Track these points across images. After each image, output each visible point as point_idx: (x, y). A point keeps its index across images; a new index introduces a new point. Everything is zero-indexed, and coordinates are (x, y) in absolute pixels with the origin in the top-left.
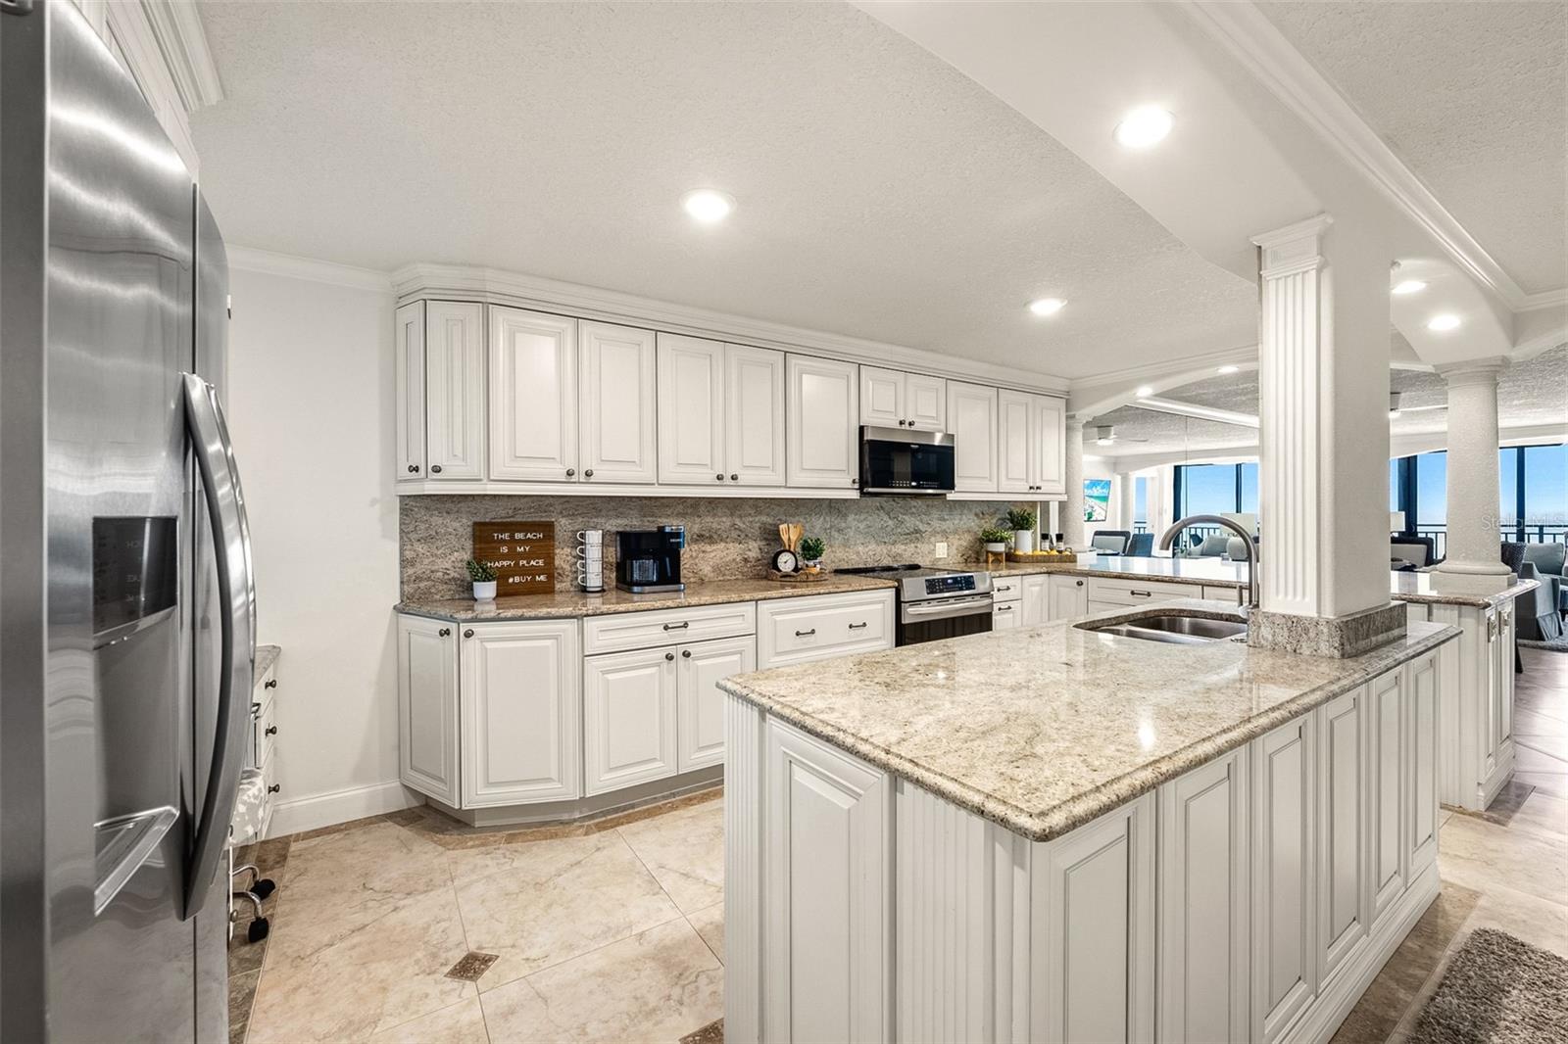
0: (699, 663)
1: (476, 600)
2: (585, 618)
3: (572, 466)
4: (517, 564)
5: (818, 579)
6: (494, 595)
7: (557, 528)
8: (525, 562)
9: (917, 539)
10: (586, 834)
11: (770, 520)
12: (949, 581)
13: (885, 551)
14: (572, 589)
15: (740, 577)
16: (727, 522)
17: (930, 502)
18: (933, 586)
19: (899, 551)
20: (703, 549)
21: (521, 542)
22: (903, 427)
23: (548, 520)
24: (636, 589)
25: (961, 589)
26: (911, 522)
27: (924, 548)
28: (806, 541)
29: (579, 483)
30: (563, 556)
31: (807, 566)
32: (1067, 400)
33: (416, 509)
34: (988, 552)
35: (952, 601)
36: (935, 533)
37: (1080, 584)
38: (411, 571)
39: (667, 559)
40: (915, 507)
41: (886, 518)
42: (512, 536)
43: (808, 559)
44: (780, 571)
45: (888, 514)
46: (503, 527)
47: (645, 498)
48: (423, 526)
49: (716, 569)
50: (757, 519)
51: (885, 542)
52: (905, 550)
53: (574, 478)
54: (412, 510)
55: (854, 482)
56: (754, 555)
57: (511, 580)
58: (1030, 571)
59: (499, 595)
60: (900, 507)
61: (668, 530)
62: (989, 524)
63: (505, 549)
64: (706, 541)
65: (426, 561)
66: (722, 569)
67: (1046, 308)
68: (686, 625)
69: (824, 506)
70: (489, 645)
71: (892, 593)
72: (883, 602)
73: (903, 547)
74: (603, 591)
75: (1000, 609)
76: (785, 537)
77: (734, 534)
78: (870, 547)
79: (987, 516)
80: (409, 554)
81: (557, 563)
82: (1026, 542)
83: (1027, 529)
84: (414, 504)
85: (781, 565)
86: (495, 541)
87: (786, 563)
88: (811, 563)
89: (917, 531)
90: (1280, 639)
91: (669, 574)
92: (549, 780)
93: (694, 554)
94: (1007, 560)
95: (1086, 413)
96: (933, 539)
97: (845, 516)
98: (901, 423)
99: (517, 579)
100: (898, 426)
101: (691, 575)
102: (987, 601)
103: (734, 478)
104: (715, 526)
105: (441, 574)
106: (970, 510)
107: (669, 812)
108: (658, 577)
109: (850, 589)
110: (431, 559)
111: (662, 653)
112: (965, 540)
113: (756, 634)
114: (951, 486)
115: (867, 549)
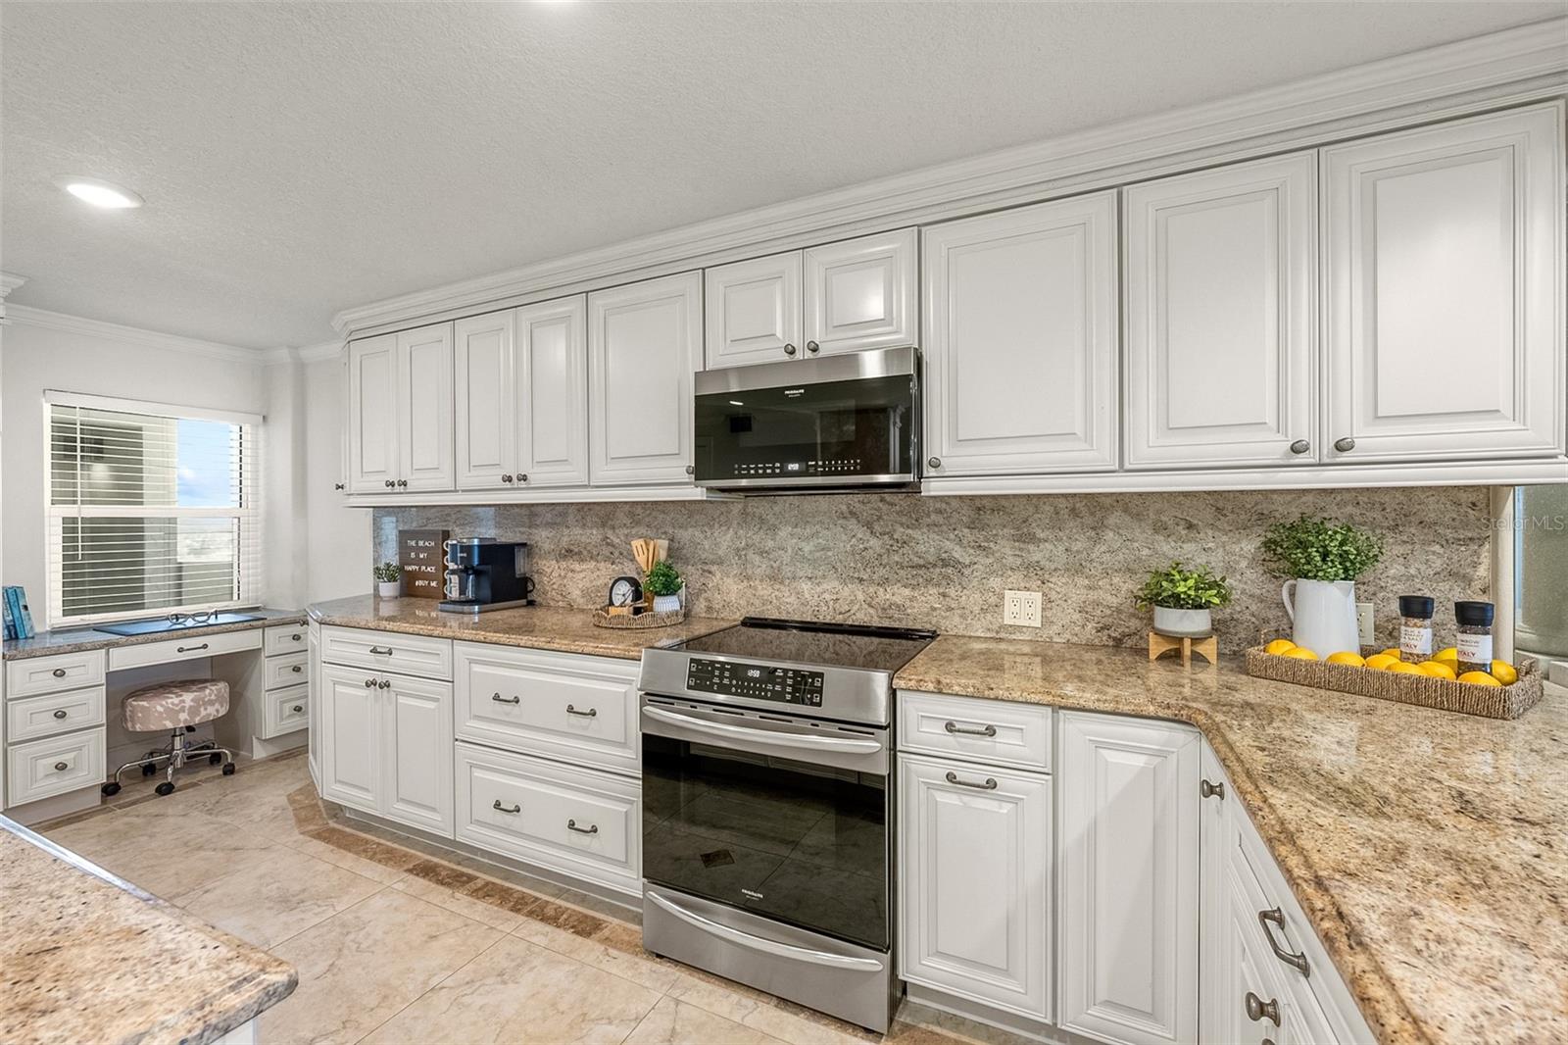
4: (419, 569)
8: (424, 568)
9: (946, 577)
12: (753, 673)
13: (861, 597)
18: (706, 676)
19: (897, 599)
21: (422, 549)
22: (797, 357)
27: (963, 599)
35: (752, 716)
36: (1002, 569)
42: (417, 543)
45: (869, 525)
51: (861, 580)
55: (687, 472)
57: (416, 583)
63: (412, 555)
64: (575, 557)
68: (390, 652)
73: (907, 592)
75: (950, 778)
77: (606, 551)
78: (825, 586)
82: (1326, 620)
85: (617, 598)
86: (408, 547)
87: (624, 596)
96: (995, 582)
97: (774, 528)
98: (788, 348)
99: (420, 582)
100: (786, 357)
101: (561, 598)
103: (522, 478)
104: (583, 539)
115: (819, 589)
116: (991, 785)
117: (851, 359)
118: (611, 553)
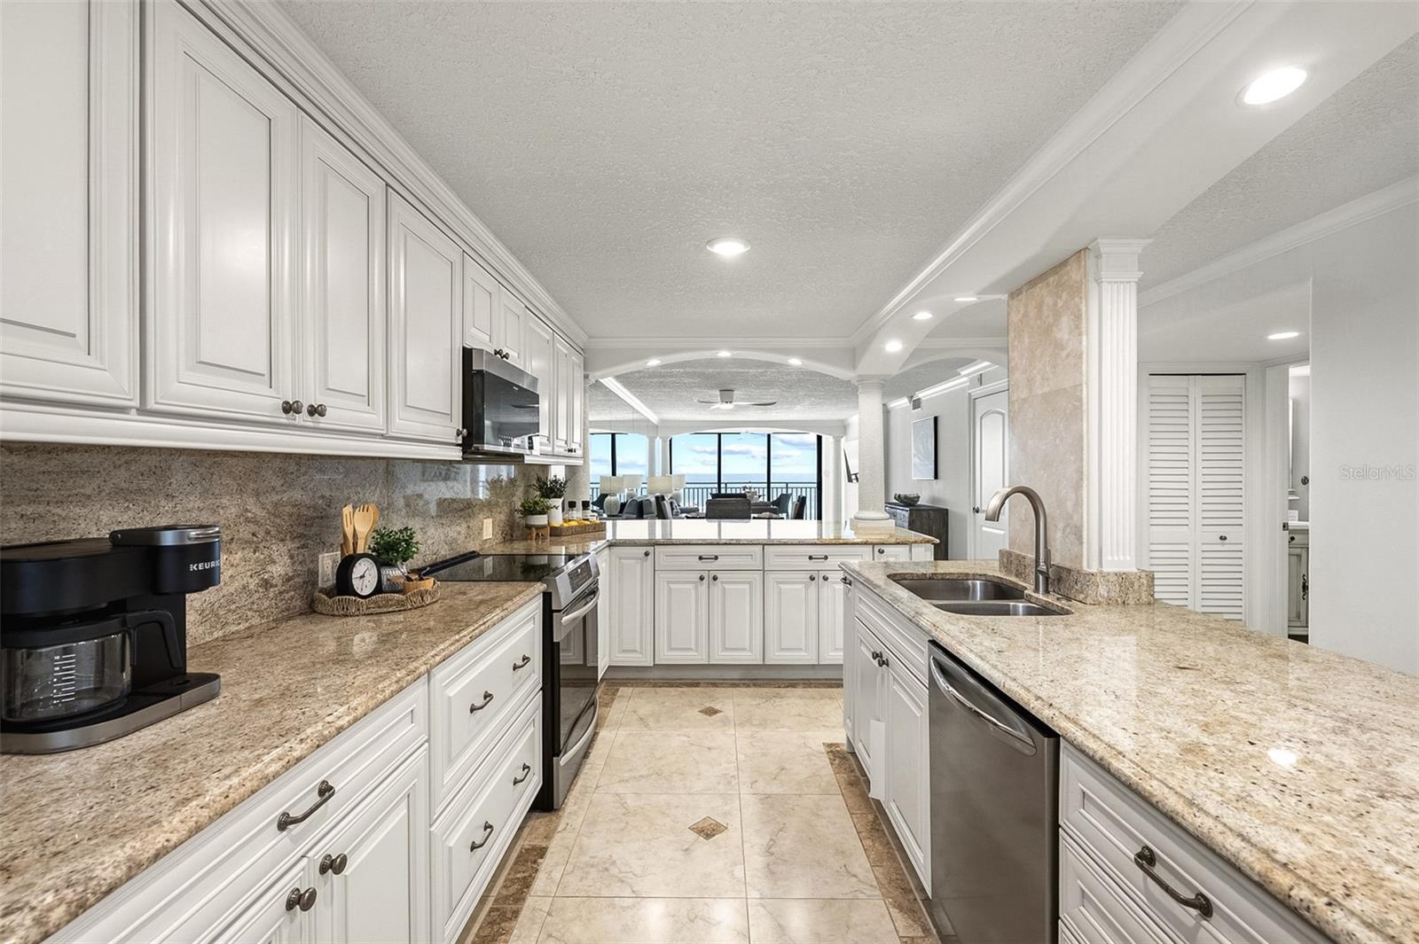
0: (348, 869)
9: (469, 515)
11: (313, 499)
12: (579, 570)
13: (443, 539)
18: (573, 581)
19: (455, 537)
22: (500, 359)
25: (586, 579)
27: (475, 526)
28: (382, 534)
31: (402, 578)
32: (585, 358)
34: (530, 527)
36: (481, 505)
37: (647, 553)
50: (285, 498)
52: (461, 534)
55: (458, 434)
56: (281, 572)
61: (169, 539)
68: (325, 789)
71: (542, 601)
73: (458, 530)
76: (348, 530)
82: (558, 512)
83: (557, 498)
85: (357, 585)
87: (364, 580)
89: (470, 506)
90: (1113, 594)
94: (550, 534)
96: (481, 515)
98: (499, 353)
103: (312, 411)
113: (429, 739)
118: (254, 535)
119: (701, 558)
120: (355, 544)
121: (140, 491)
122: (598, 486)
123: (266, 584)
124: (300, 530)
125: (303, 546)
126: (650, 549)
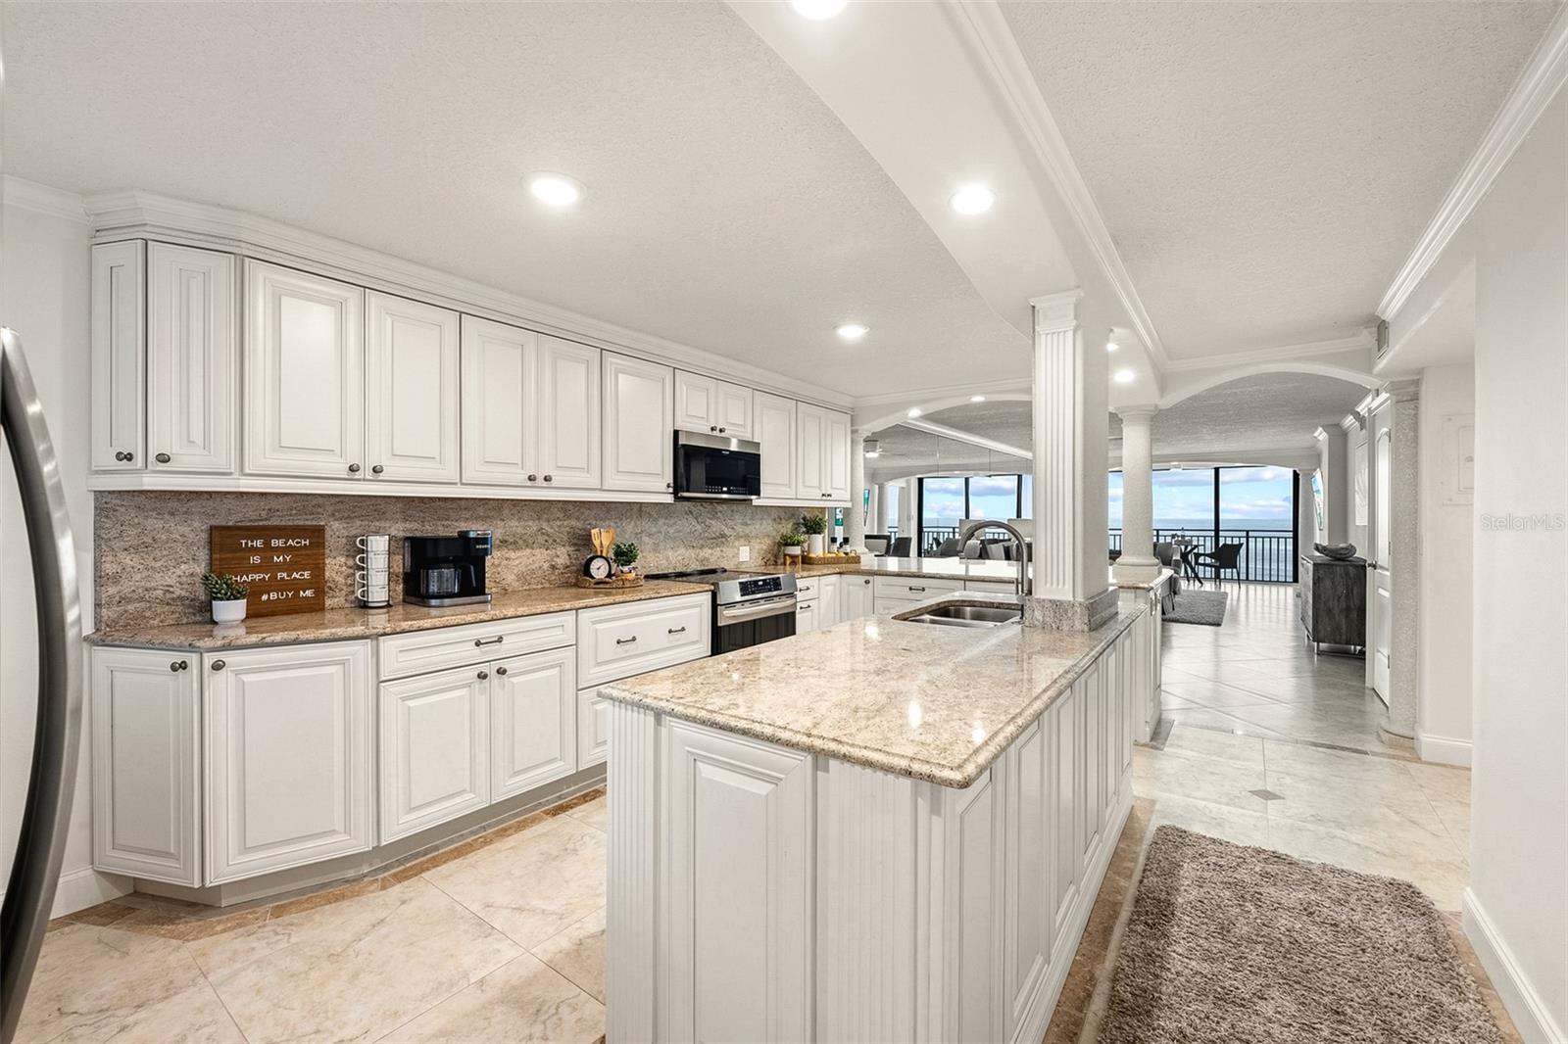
0: (515, 680)
1: (216, 623)
2: (381, 638)
3: (355, 461)
4: (274, 577)
5: (635, 585)
6: (244, 616)
7: (328, 533)
8: (285, 575)
9: (723, 543)
10: (384, 888)
11: (579, 524)
12: (761, 583)
13: (693, 556)
14: (347, 605)
15: (547, 585)
16: (533, 526)
17: (735, 507)
18: (745, 589)
19: (707, 555)
20: (507, 555)
21: (278, 550)
22: (714, 433)
23: (315, 523)
24: (433, 602)
25: (770, 590)
26: (717, 526)
27: (729, 551)
28: (619, 547)
29: (364, 480)
30: (335, 567)
31: (622, 572)
32: (852, 416)
33: (123, 509)
34: (785, 555)
35: (762, 602)
36: (738, 537)
37: (867, 582)
38: (112, 590)
39: (472, 568)
40: (721, 512)
41: (694, 523)
42: (267, 544)
43: (622, 565)
44: (593, 578)
45: (696, 518)
46: (253, 532)
47: (439, 499)
48: (132, 532)
49: (521, 577)
50: (565, 523)
51: (693, 547)
52: (711, 554)
53: (357, 475)
54: (115, 511)
55: (668, 486)
56: (562, 561)
57: (265, 597)
58: (825, 572)
59: (249, 616)
60: (708, 512)
61: (472, 535)
62: (786, 528)
63: (256, 560)
64: (510, 547)
65: (138, 577)
66: (528, 577)
67: (851, 333)
68: (500, 640)
69: (635, 510)
70: (246, 678)
71: (708, 597)
72: (700, 606)
73: (710, 551)
74: (389, 606)
75: (801, 608)
76: (596, 542)
77: (541, 539)
78: (679, 552)
79: (783, 521)
80: (109, 568)
81: (327, 574)
82: (818, 545)
83: (819, 533)
84: (118, 502)
85: (594, 572)
86: (242, 550)
87: (599, 569)
88: (626, 569)
89: (723, 536)
90: (1048, 619)
91: (474, 585)
92: (333, 832)
93: (496, 562)
94: (803, 563)
95: (867, 429)
96: (737, 543)
97: (656, 520)
98: (713, 429)
99: (273, 596)
100: (710, 432)
101: (496, 584)
102: (790, 602)
103: (547, 479)
104: (520, 530)
105: (160, 592)
106: (769, 515)
107: (482, 847)
108: (461, 587)
109: (670, 594)
110: (145, 574)
111: (474, 672)
112: (763, 545)
113: (576, 645)
114: (758, 493)
115: (676, 554)
116: (809, 606)
117: (727, 440)
119: (911, 589)
120: (601, 552)
121: (489, 517)
122: (896, 530)
123: (553, 567)
124: (575, 541)
125: (576, 550)
126: (870, 578)
